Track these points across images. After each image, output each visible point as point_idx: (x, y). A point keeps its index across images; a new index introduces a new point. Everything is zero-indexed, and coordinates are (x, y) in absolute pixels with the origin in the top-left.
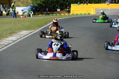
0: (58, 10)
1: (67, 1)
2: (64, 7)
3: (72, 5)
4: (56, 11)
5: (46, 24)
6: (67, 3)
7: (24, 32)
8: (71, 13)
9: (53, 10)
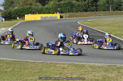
0: (18, 18)
1: (23, 13)
2: (21, 16)
3: (26, 15)
4: (17, 19)
5: (15, 25)
6: (23, 14)
7: (3, 29)
8: (26, 20)
9: (14, 18)
